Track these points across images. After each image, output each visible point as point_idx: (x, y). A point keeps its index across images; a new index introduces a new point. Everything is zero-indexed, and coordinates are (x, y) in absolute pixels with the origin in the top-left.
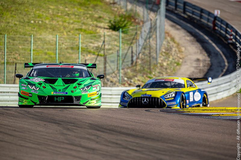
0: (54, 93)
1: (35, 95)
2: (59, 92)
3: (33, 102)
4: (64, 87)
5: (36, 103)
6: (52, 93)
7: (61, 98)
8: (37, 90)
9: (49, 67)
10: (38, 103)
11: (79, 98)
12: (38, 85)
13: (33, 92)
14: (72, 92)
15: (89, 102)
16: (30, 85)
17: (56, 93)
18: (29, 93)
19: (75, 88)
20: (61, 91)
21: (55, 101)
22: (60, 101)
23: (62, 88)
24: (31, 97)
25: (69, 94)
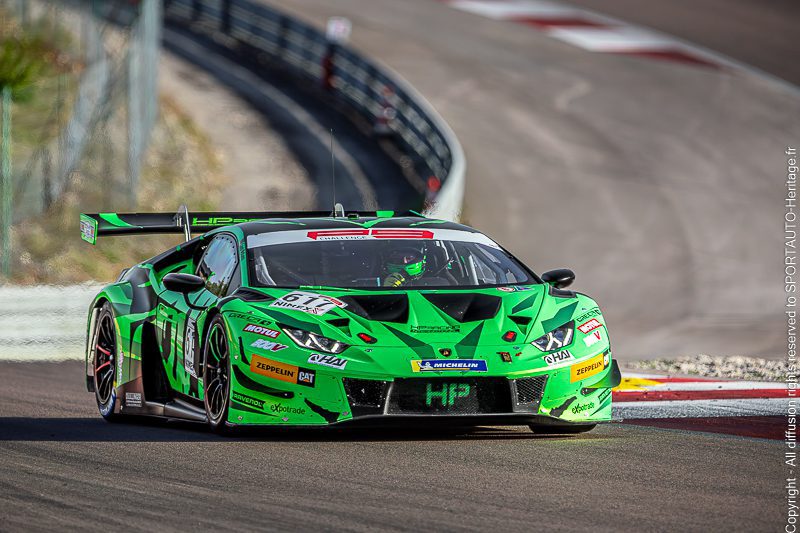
0: (423, 363)
1: (333, 375)
2: (447, 362)
3: (316, 408)
4: (459, 337)
5: (337, 414)
6: (416, 368)
7: (457, 390)
8: (333, 350)
9: (324, 238)
10: (346, 415)
11: (533, 387)
12: (331, 327)
13: (317, 362)
14: (504, 357)
15: (574, 404)
16: (287, 327)
17: (432, 364)
18: (301, 369)
19: (509, 337)
20: (454, 356)
21: (429, 402)
22: (451, 402)
23: (452, 340)
24: (312, 385)
25: (495, 369)
